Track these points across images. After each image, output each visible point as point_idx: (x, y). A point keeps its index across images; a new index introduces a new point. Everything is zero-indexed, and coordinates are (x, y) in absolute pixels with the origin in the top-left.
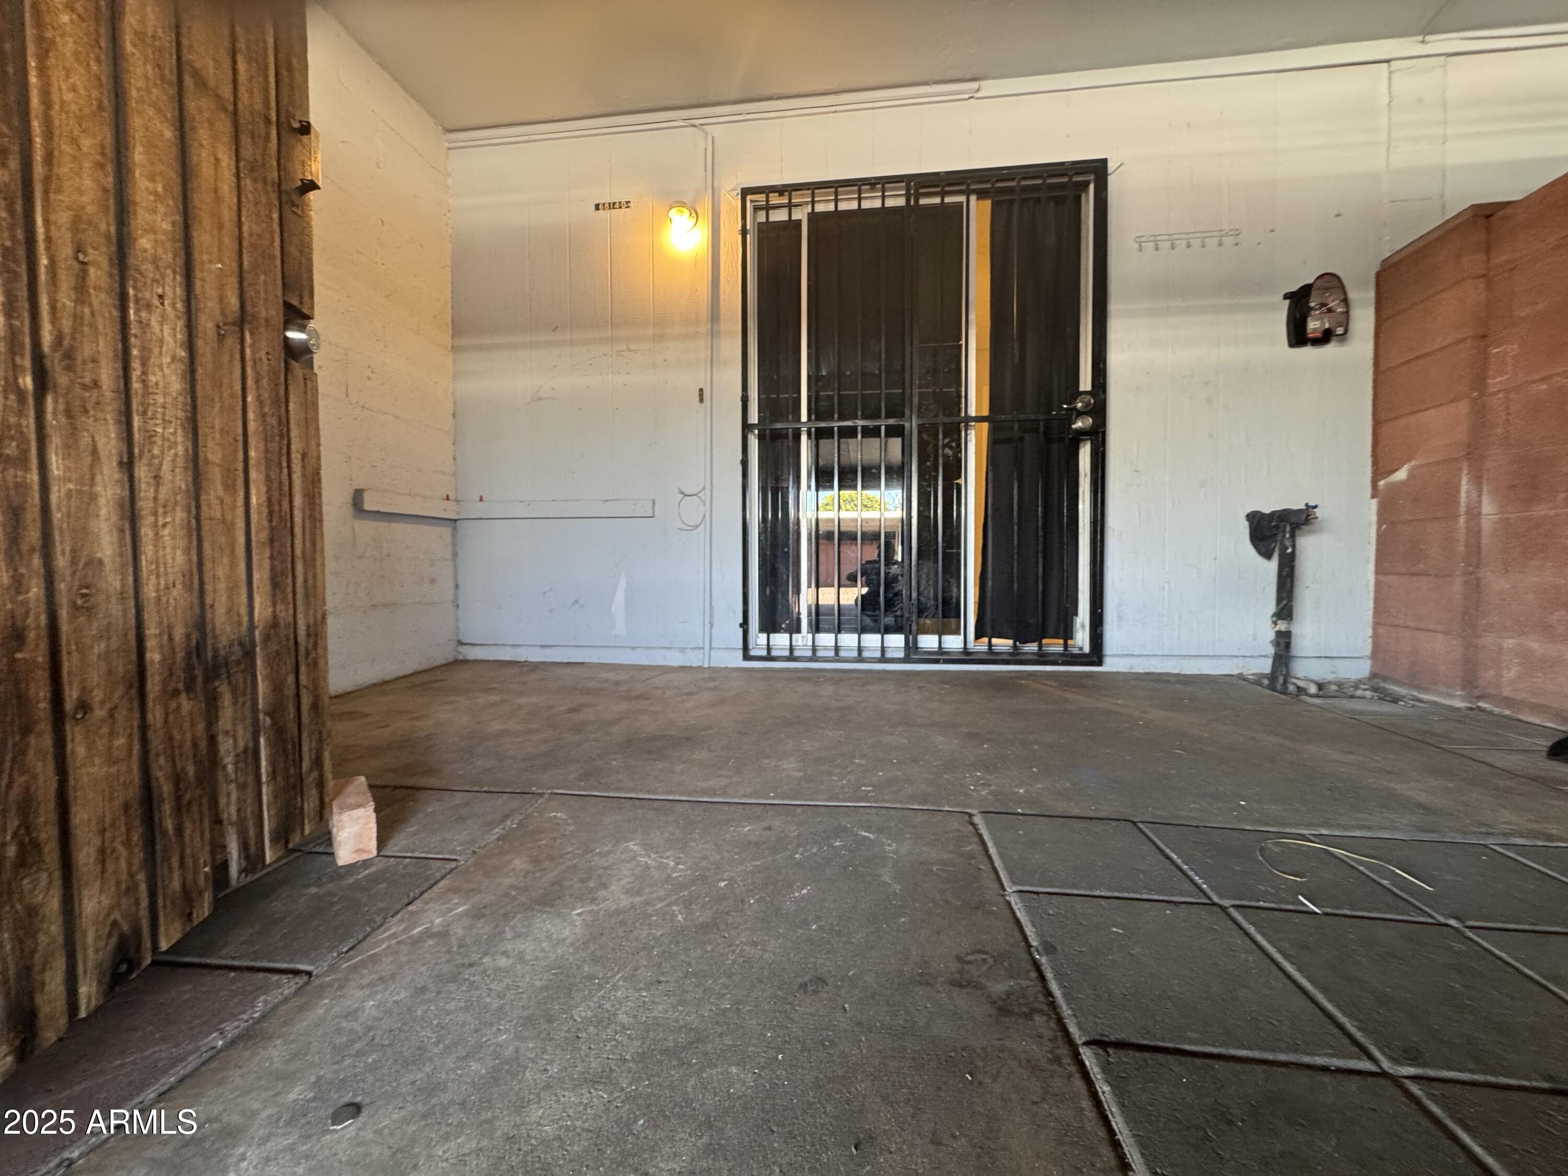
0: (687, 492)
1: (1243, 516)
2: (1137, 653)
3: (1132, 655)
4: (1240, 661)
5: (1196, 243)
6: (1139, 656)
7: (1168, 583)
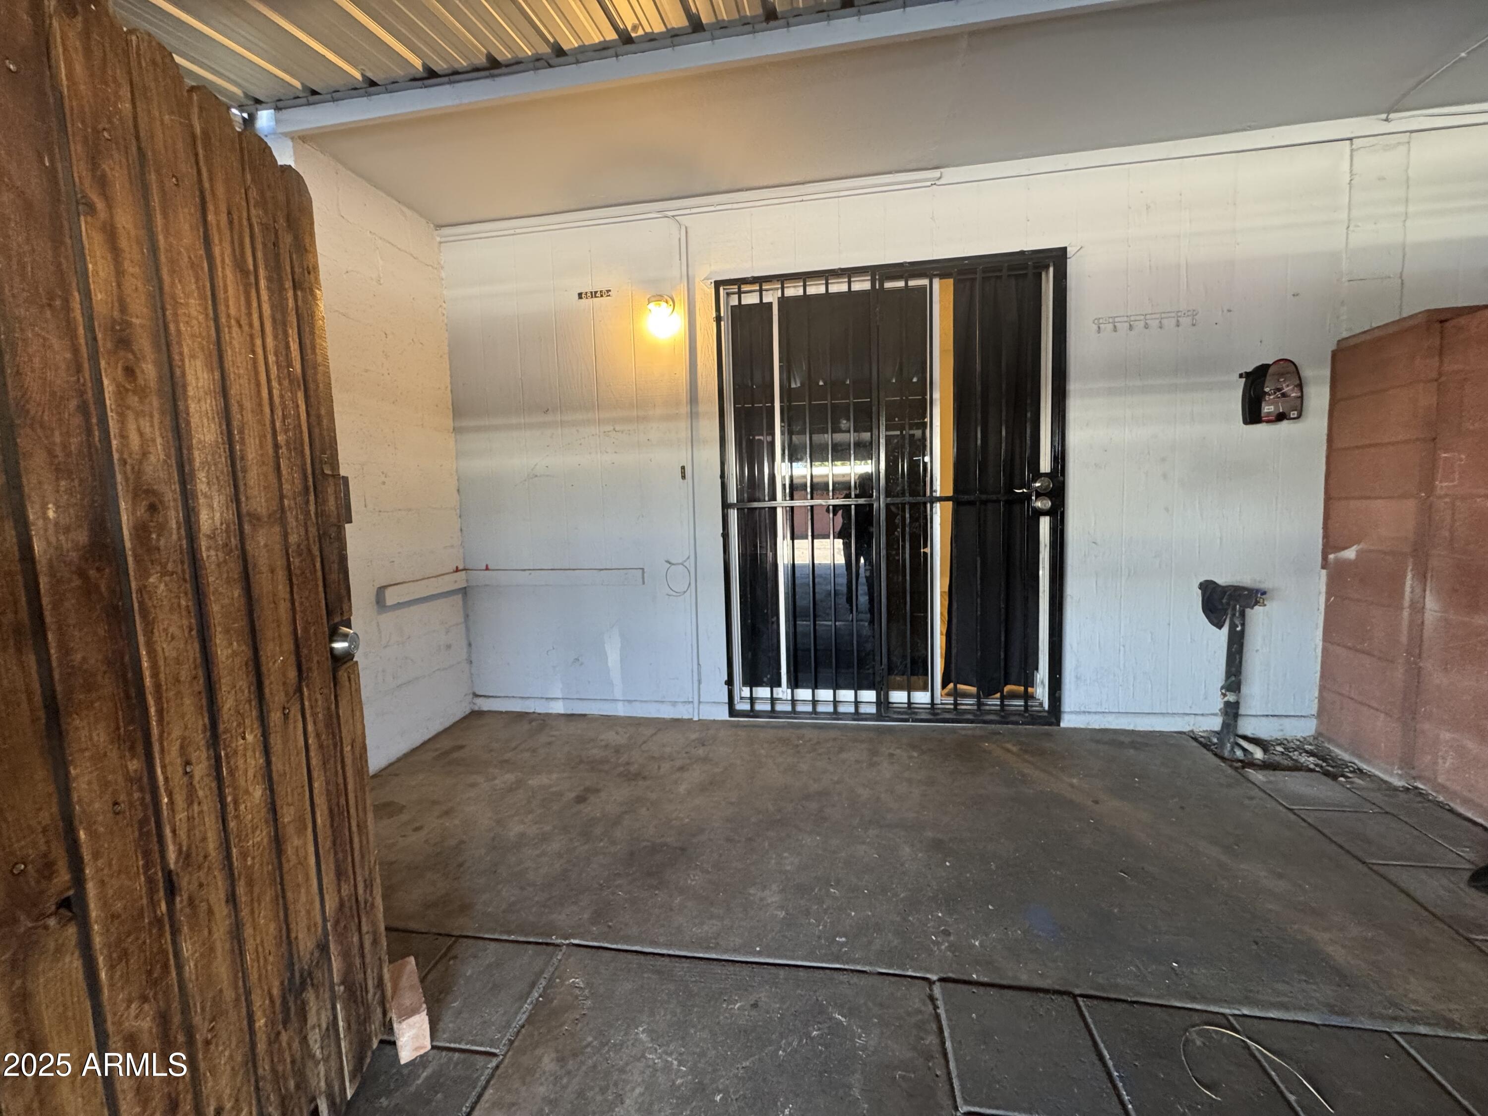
0: (673, 562)
1: (1196, 585)
2: (1093, 710)
3: (1089, 713)
4: (1191, 719)
5: (1154, 324)
6: (1095, 713)
7: (1124, 646)
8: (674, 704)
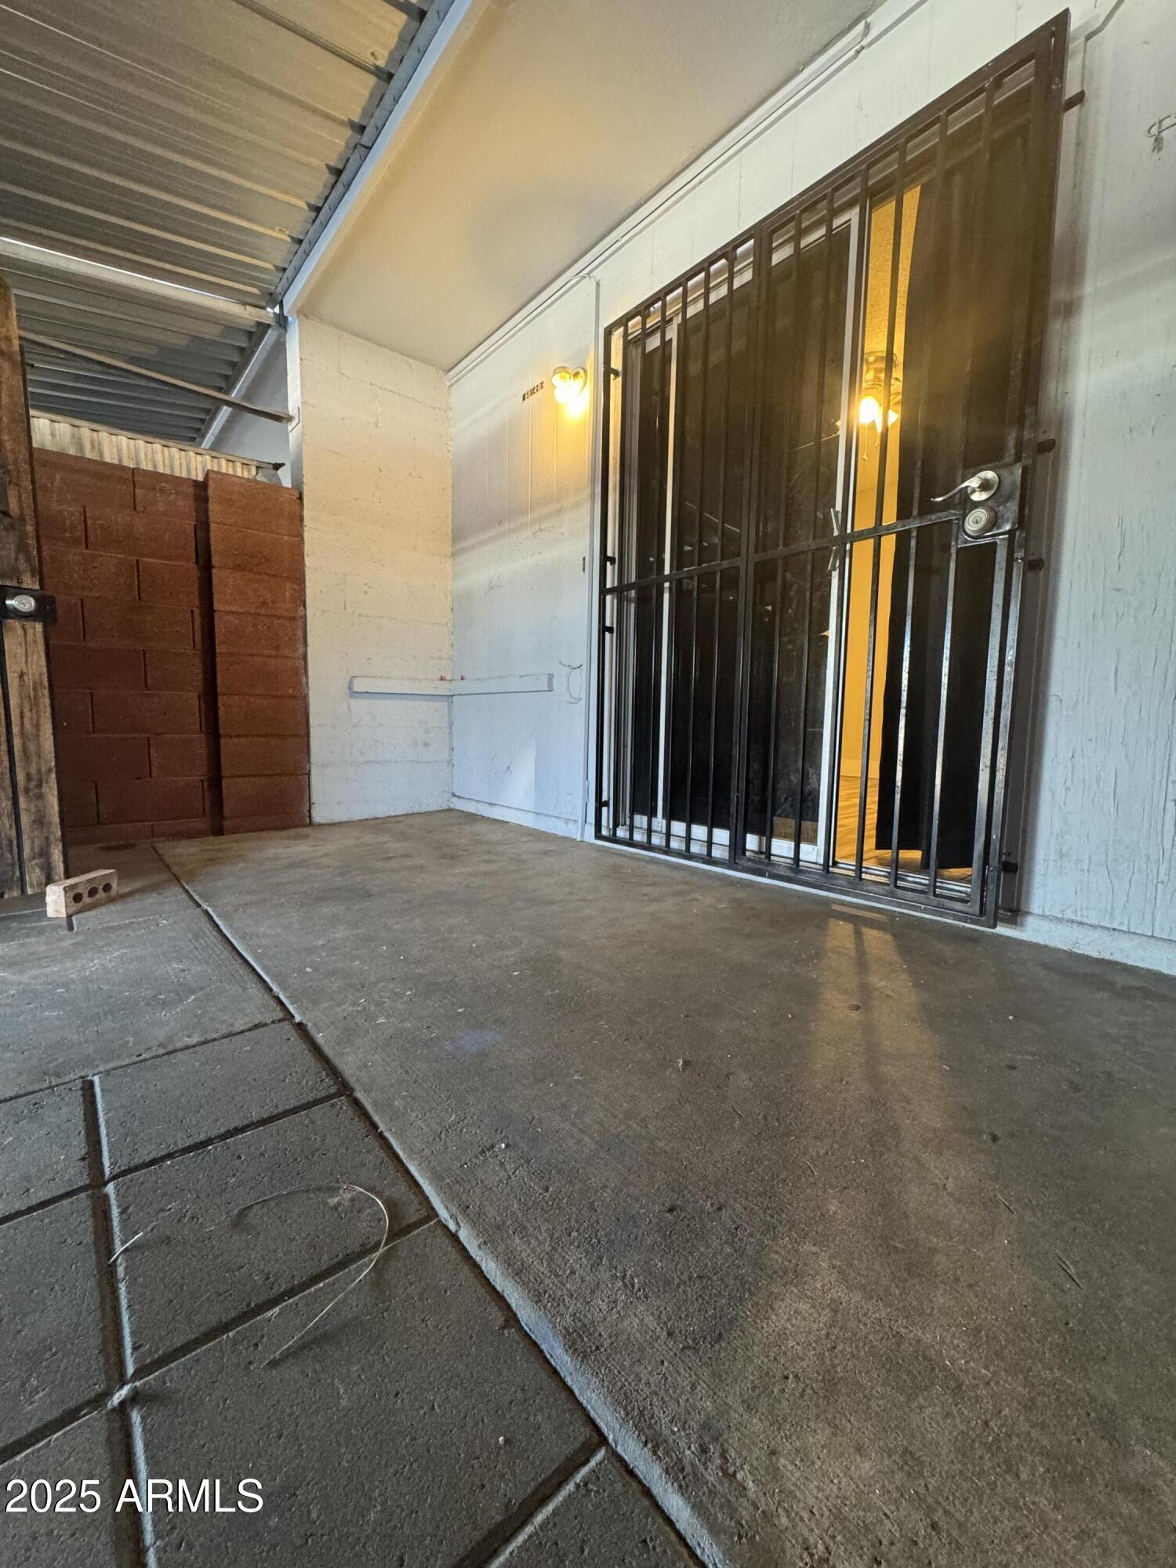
0: (573, 665)
8: (567, 821)
